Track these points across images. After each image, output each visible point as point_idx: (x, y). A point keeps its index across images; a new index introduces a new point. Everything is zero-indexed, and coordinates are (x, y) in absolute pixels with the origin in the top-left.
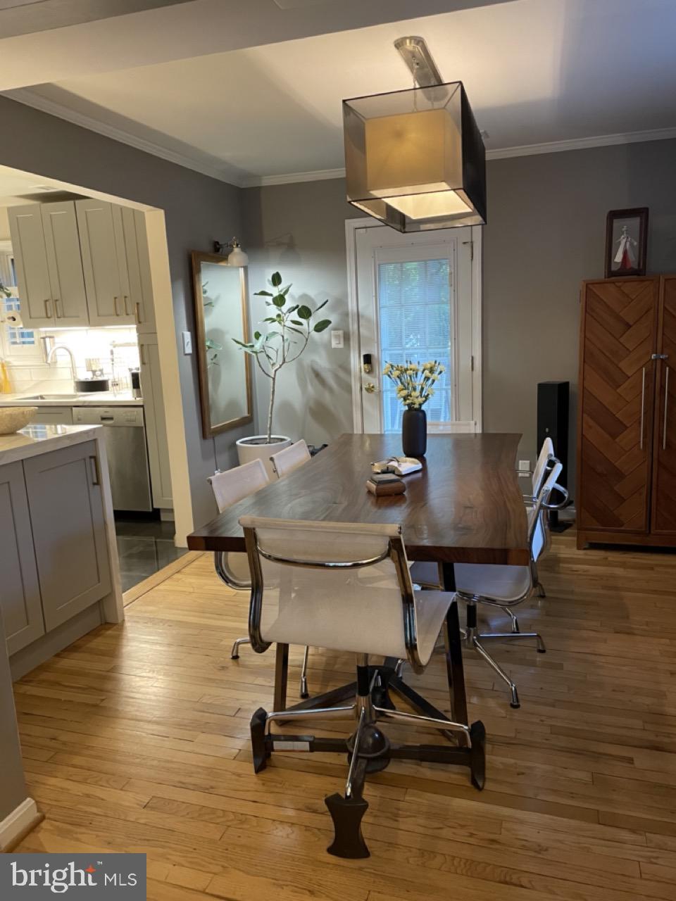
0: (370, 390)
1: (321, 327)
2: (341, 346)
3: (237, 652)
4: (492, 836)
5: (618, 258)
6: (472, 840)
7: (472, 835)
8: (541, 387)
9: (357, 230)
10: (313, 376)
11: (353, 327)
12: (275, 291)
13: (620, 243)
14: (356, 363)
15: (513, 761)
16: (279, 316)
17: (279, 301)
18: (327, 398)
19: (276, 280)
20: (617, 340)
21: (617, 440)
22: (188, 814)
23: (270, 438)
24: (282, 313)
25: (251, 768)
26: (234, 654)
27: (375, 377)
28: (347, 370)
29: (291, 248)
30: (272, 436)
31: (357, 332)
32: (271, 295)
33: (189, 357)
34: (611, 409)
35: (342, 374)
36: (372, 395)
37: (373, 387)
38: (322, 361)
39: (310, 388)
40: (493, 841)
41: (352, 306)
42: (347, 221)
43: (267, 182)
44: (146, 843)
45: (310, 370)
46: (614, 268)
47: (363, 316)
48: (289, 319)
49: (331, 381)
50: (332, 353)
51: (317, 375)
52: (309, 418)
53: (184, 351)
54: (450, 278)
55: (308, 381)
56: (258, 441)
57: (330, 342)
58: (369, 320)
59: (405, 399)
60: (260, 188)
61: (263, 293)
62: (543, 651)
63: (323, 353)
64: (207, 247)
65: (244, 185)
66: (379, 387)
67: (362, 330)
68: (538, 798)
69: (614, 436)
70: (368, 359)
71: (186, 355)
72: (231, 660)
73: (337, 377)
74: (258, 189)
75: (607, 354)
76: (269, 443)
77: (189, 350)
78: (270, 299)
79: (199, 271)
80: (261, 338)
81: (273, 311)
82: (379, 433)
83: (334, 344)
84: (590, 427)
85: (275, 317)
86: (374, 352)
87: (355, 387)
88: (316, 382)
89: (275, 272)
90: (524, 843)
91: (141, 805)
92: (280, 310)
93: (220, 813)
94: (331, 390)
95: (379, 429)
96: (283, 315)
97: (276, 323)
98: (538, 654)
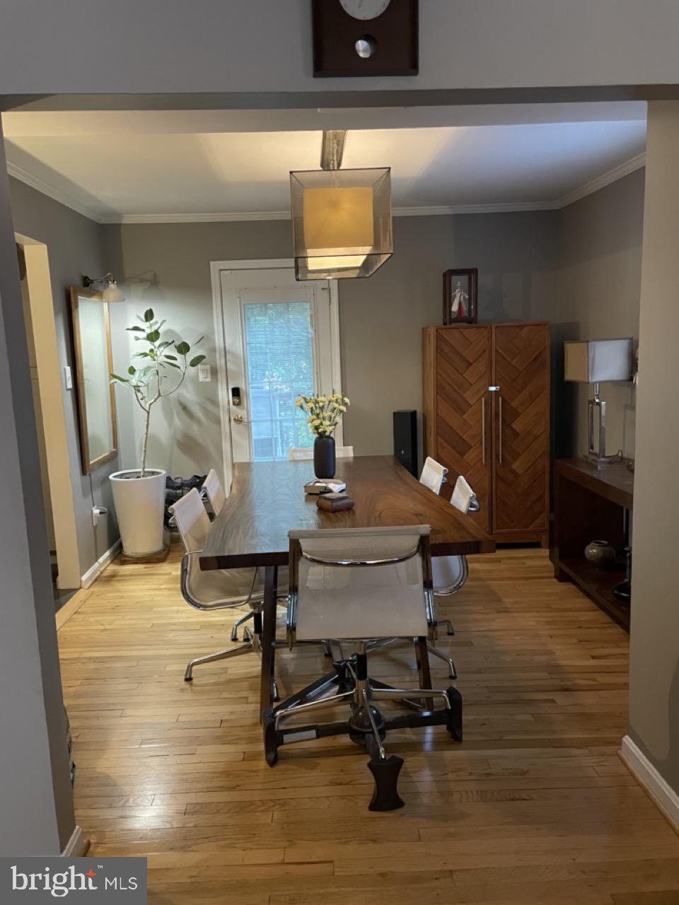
0: (239, 421)
1: (195, 363)
2: (209, 380)
3: (190, 674)
4: (486, 772)
5: (455, 308)
6: (472, 777)
7: (471, 774)
8: (395, 413)
9: (222, 272)
10: (180, 408)
11: (220, 362)
12: (148, 328)
13: (455, 296)
14: (224, 396)
15: (472, 717)
16: (152, 351)
17: (153, 337)
18: (195, 430)
19: (149, 315)
20: (462, 375)
21: (465, 457)
22: (229, 810)
23: (144, 472)
24: (155, 347)
25: (262, 764)
26: (188, 676)
27: (243, 409)
28: (215, 402)
29: (153, 283)
30: (146, 470)
31: (224, 367)
32: (143, 330)
33: (69, 393)
34: (458, 431)
35: (210, 407)
36: (241, 426)
37: (241, 418)
38: (189, 394)
39: (177, 422)
40: (489, 774)
41: (218, 342)
42: (212, 263)
43: (127, 220)
44: (206, 840)
45: (178, 404)
46: (454, 316)
47: (229, 352)
48: (164, 354)
49: (198, 413)
50: (200, 387)
51: (184, 408)
52: (177, 451)
53: (66, 386)
54: (311, 319)
55: (175, 413)
56: (128, 476)
57: (198, 376)
58: (235, 356)
59: (317, 428)
60: (120, 225)
61: (136, 329)
62: (451, 634)
63: (190, 387)
64: (79, 282)
65: (103, 221)
66: (248, 418)
67: (228, 364)
68: (504, 738)
69: (462, 454)
70: (236, 392)
71: (68, 390)
72: (185, 683)
73: (206, 411)
74: (117, 227)
75: (455, 387)
76: (143, 476)
77: (70, 385)
78: (142, 335)
79: (77, 306)
80: (137, 374)
81: (147, 346)
82: (248, 461)
83: (201, 378)
84: (444, 448)
85: (148, 352)
86: (242, 386)
87: (224, 418)
88: (183, 413)
89: (148, 309)
90: (510, 771)
91: (181, 813)
92: (153, 345)
93: (260, 804)
94: (199, 422)
95: (248, 457)
96: (155, 350)
97: (149, 357)
98: (448, 636)
